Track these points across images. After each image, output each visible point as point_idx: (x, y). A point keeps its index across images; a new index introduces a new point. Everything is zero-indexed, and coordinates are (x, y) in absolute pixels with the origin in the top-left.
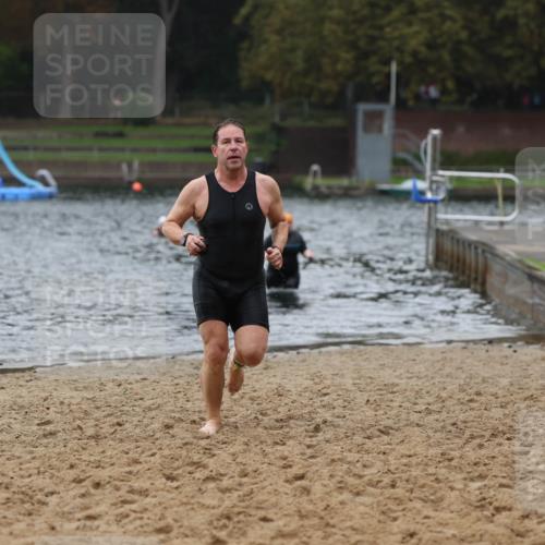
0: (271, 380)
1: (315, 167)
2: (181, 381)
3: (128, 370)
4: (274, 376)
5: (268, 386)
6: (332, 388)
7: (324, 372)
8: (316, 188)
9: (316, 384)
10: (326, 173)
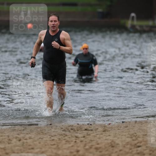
0: (107, 138)
1: (133, 15)
2: (55, 138)
3: (25, 132)
4: (109, 135)
5: (106, 141)
6: (143, 143)
7: (138, 134)
8: (133, 27)
9: (133, 140)
10: (139, 18)
